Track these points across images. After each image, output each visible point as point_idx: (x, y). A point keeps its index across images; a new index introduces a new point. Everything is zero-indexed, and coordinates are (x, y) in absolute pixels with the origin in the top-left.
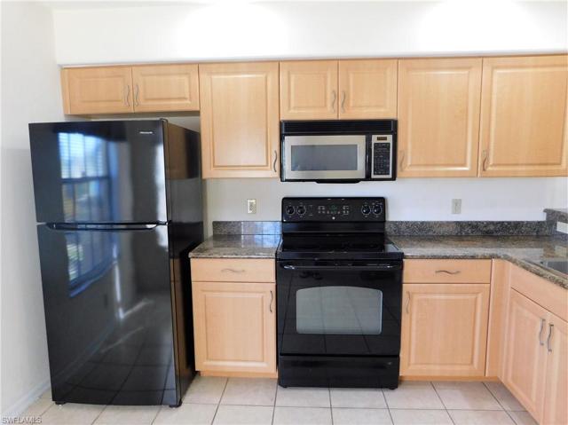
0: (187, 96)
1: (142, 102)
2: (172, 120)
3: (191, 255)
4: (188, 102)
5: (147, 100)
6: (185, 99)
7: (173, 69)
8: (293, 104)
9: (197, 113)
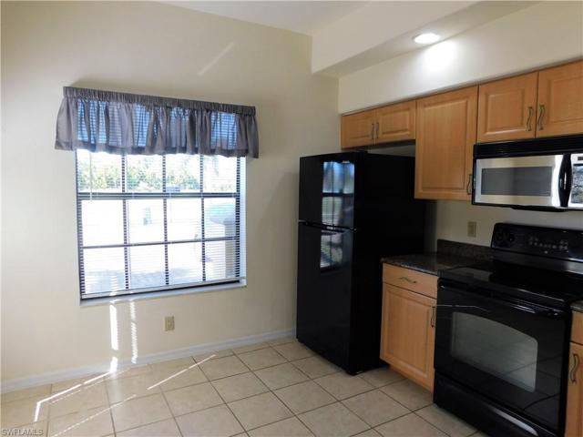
0: (408, 127)
1: (380, 135)
2: (370, 151)
3: (383, 259)
4: (408, 133)
5: (384, 133)
6: (406, 130)
7: (401, 106)
8: (489, 127)
9: (413, 142)
